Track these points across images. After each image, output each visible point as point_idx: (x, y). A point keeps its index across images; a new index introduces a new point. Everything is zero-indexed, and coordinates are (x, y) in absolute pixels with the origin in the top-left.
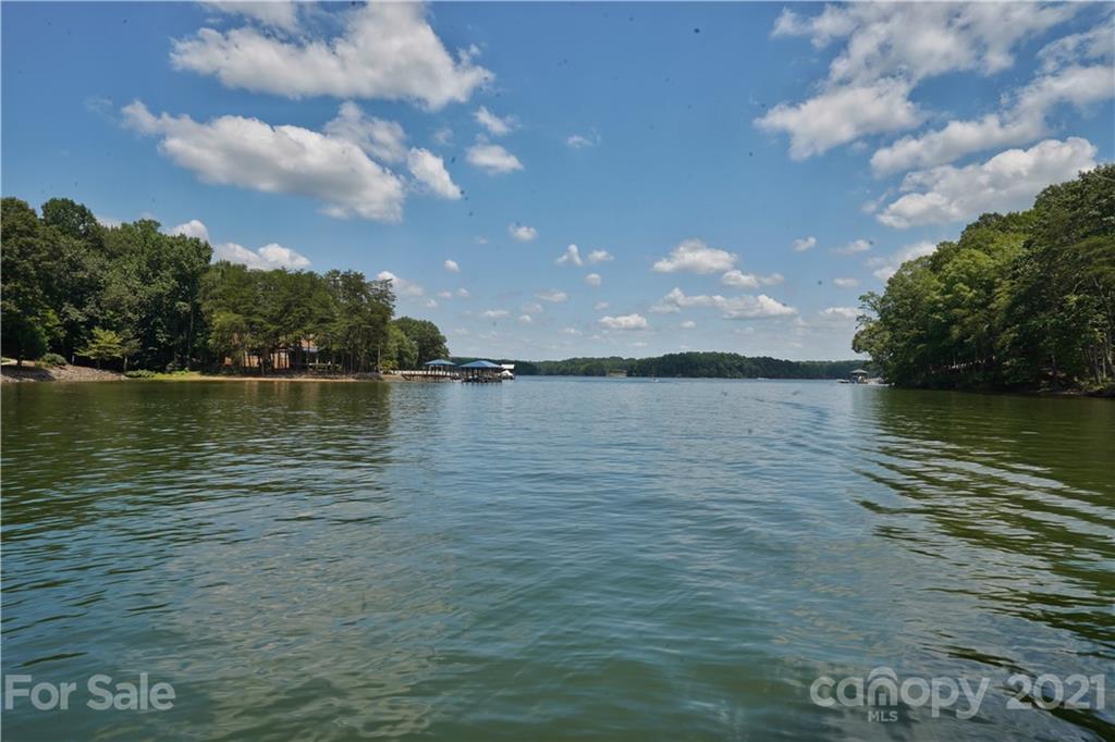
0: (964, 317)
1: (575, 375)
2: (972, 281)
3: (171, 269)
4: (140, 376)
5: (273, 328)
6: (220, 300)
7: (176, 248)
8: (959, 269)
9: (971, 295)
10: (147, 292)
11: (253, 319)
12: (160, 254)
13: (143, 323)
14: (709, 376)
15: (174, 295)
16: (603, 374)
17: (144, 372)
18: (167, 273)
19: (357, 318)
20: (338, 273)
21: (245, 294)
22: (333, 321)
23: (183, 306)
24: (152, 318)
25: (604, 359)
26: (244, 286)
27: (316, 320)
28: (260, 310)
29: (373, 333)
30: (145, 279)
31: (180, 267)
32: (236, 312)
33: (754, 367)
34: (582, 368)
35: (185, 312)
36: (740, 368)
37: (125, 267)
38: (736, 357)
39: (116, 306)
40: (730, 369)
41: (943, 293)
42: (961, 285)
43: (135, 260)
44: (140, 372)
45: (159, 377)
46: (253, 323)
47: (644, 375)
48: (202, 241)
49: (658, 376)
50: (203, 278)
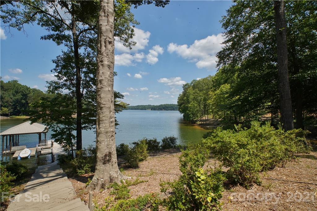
3: (21, 93)
6: (33, 100)
10: (14, 98)
12: (18, 90)
13: (14, 105)
15: (22, 99)
16: (145, 109)
17: (14, 116)
23: (23, 101)
25: (146, 105)
30: (14, 95)
34: (140, 108)
35: (24, 103)
37: (9, 93)
39: (7, 102)
43: (12, 91)
45: (18, 117)
47: (155, 110)
48: (28, 87)
49: (158, 110)
50: (28, 95)
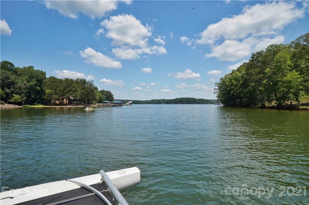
0: (234, 88)
1: (153, 104)
2: (236, 80)
3: (35, 79)
4: (26, 106)
5: (61, 93)
6: (48, 87)
7: (36, 73)
8: (233, 77)
9: (235, 83)
10: (28, 85)
11: (56, 91)
12: (32, 75)
13: (27, 93)
14: (187, 104)
15: (36, 85)
17: (28, 105)
18: (34, 80)
19: (83, 90)
20: (79, 79)
21: (54, 85)
22: (77, 91)
23: (38, 88)
24: (30, 91)
26: (54, 83)
27: (73, 91)
28: (58, 89)
29: (88, 94)
30: (28, 82)
31: (38, 78)
32: (51, 89)
33: (198, 101)
34: (155, 102)
35: (39, 89)
36: (195, 101)
37: (22, 78)
38: (194, 99)
39: (19, 88)
40: (192, 102)
41: (229, 83)
42: (233, 81)
43: (26, 76)
44: (27, 105)
45: (33, 106)
46: (56, 92)
47: (170, 104)
48: (43, 71)
49: (174, 104)
50: (43, 81)
